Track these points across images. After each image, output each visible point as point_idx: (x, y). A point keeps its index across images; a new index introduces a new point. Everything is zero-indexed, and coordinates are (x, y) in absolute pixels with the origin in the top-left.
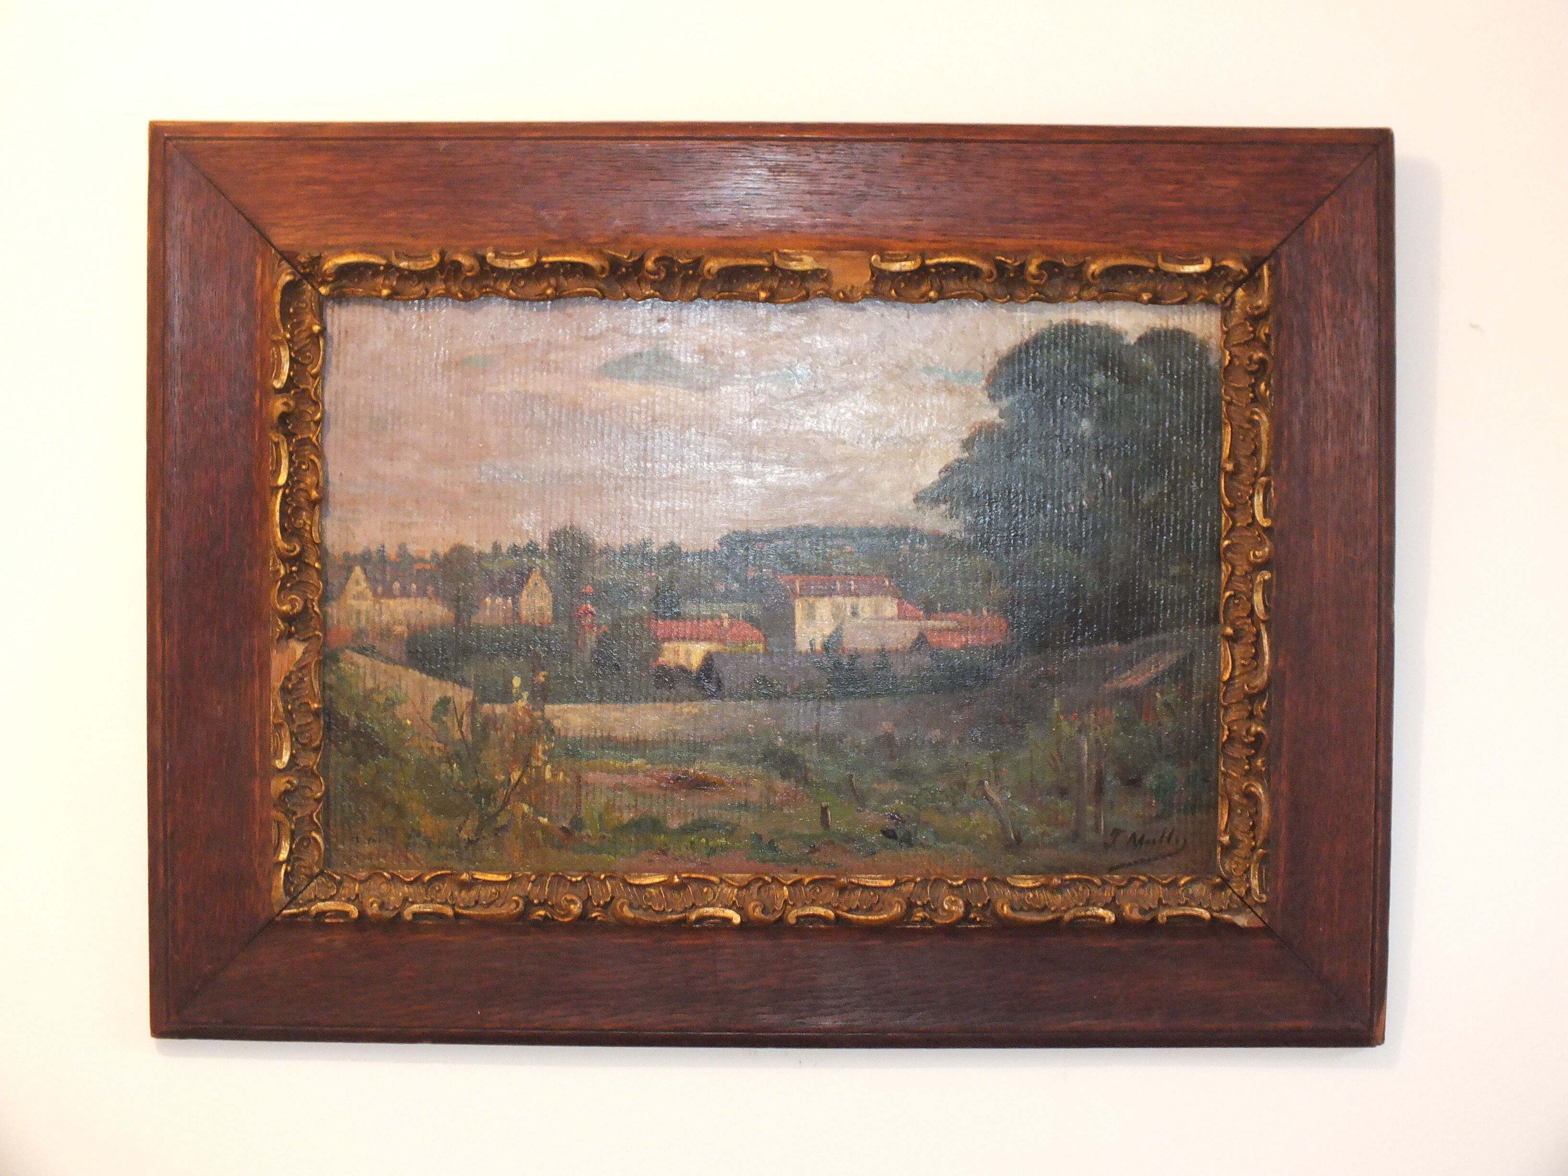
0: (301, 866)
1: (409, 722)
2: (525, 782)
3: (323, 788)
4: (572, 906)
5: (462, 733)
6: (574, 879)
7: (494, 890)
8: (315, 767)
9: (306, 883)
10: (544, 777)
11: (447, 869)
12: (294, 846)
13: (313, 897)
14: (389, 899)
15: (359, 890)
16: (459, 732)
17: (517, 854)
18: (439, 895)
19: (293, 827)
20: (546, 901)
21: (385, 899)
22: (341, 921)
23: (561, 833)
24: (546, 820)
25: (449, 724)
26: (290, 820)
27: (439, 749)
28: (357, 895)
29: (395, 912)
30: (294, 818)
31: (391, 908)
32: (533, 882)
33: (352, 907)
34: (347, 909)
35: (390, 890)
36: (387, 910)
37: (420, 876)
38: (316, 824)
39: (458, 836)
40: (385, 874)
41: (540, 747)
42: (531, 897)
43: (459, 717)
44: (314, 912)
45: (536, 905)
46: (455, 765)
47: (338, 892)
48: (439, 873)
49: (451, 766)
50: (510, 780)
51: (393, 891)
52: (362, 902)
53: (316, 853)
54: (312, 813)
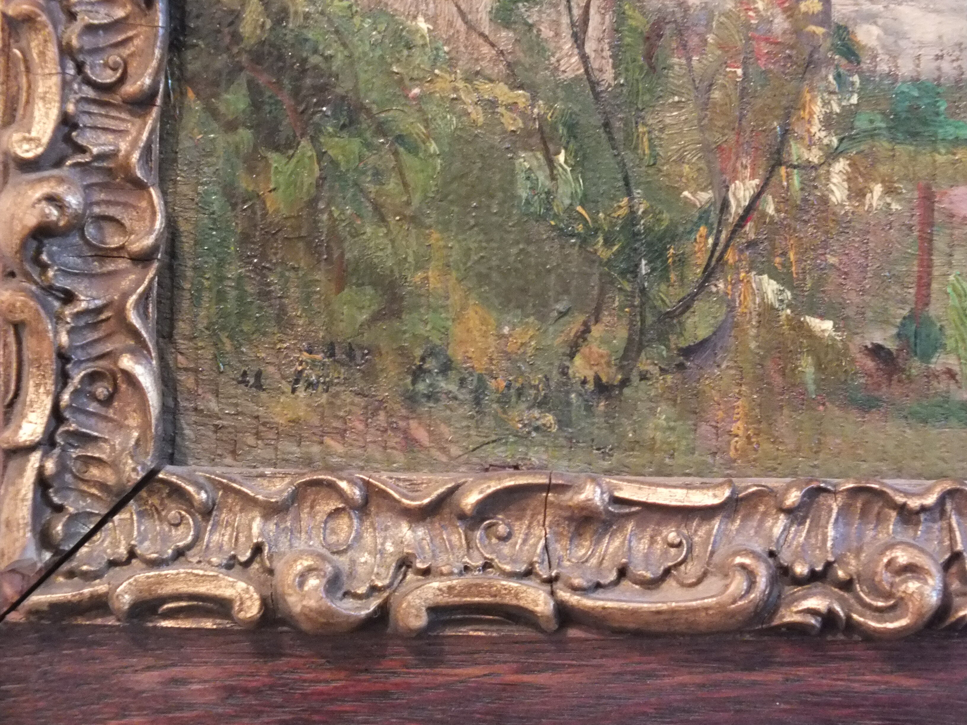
0: (88, 461)
1: (423, 25)
2: (771, 209)
3: (159, 223)
4: (913, 586)
5: (584, 58)
6: (914, 503)
7: (672, 536)
8: (135, 156)
9: (101, 510)
10: (824, 200)
11: (533, 469)
12: (66, 397)
13: (123, 551)
14: (353, 562)
15: (261, 534)
16: (575, 59)
17: (739, 427)
18: (506, 549)
19: (64, 339)
20: (828, 565)
21: (343, 561)
22: (209, 624)
23: (870, 364)
24: (828, 325)
25: (547, 33)
26: (58, 318)
27: (512, 107)
28: (258, 549)
29: (373, 604)
30: (68, 311)
31: (362, 590)
32: (789, 511)
33: (241, 585)
34: (227, 593)
35: (359, 537)
36: (347, 594)
37: (451, 492)
38: (135, 333)
39: (564, 372)
40: (343, 485)
41: (818, 109)
42: (785, 558)
43: (577, 12)
44: (127, 599)
45: (798, 581)
46: (561, 158)
47: (197, 538)
48: (509, 482)
49: (551, 163)
50: (725, 205)
51: (368, 538)
52: (271, 572)
53: (134, 421)
54: (125, 296)
